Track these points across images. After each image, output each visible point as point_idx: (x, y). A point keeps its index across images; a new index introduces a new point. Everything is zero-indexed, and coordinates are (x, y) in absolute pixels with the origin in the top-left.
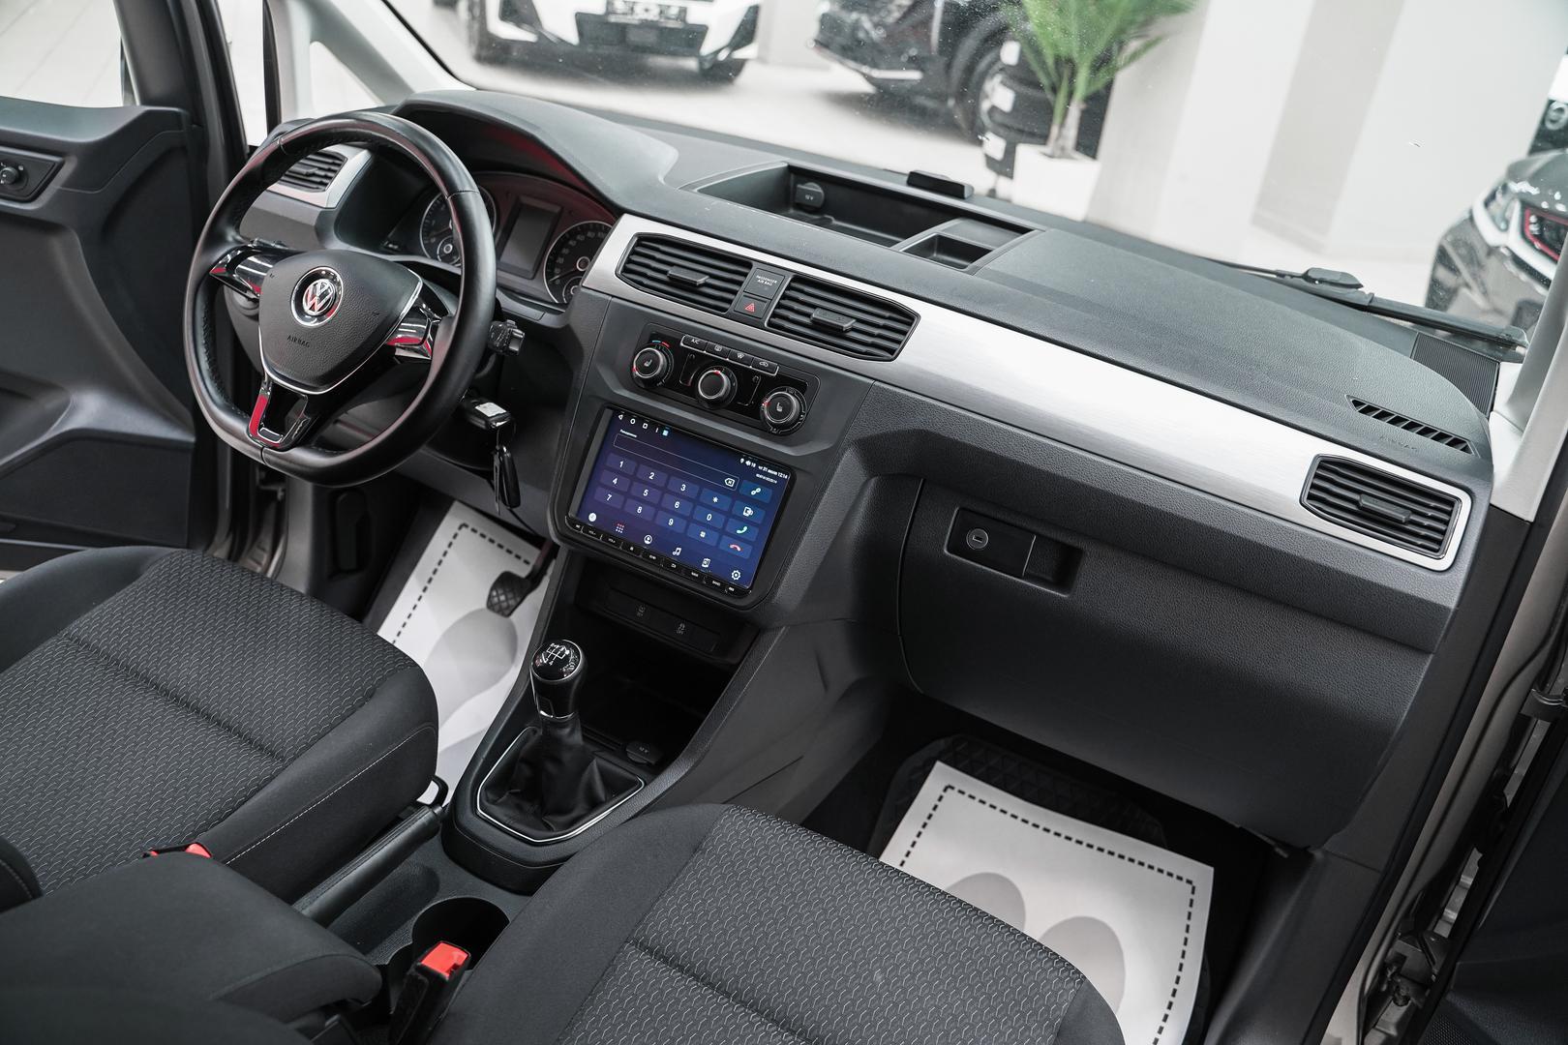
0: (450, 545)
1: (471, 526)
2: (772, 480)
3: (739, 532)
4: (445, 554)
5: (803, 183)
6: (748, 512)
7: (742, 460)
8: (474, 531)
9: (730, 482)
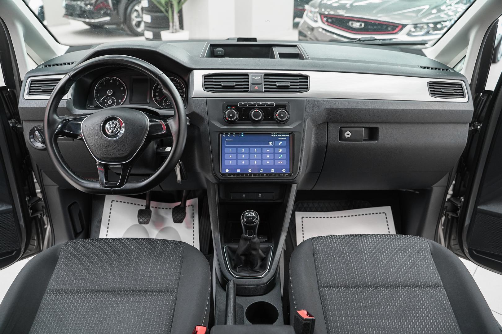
0: (111, 209)
1: (115, 200)
2: (284, 138)
3: (280, 157)
4: (110, 213)
5: (216, 49)
6: (280, 150)
7: (272, 135)
9: (271, 143)
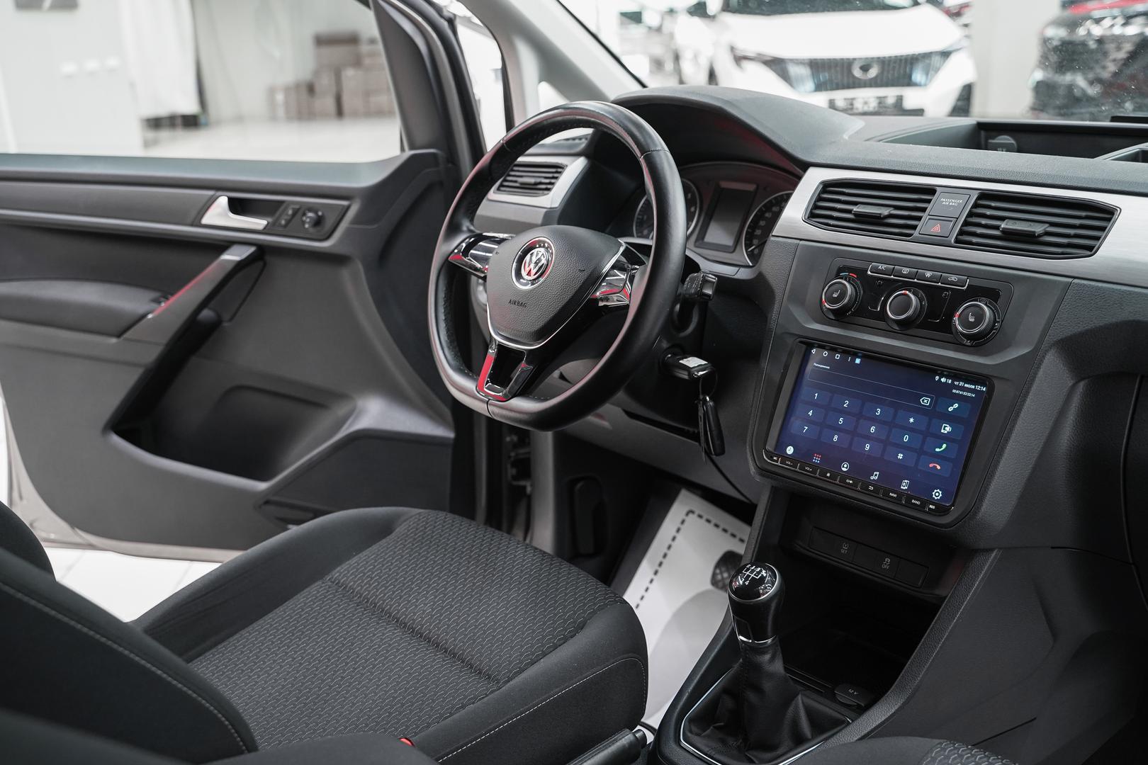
0: (678, 530)
1: (697, 513)
2: (969, 394)
3: (937, 450)
4: (674, 539)
5: (993, 139)
6: (947, 429)
7: (937, 378)
8: (700, 516)
9: (926, 401)
